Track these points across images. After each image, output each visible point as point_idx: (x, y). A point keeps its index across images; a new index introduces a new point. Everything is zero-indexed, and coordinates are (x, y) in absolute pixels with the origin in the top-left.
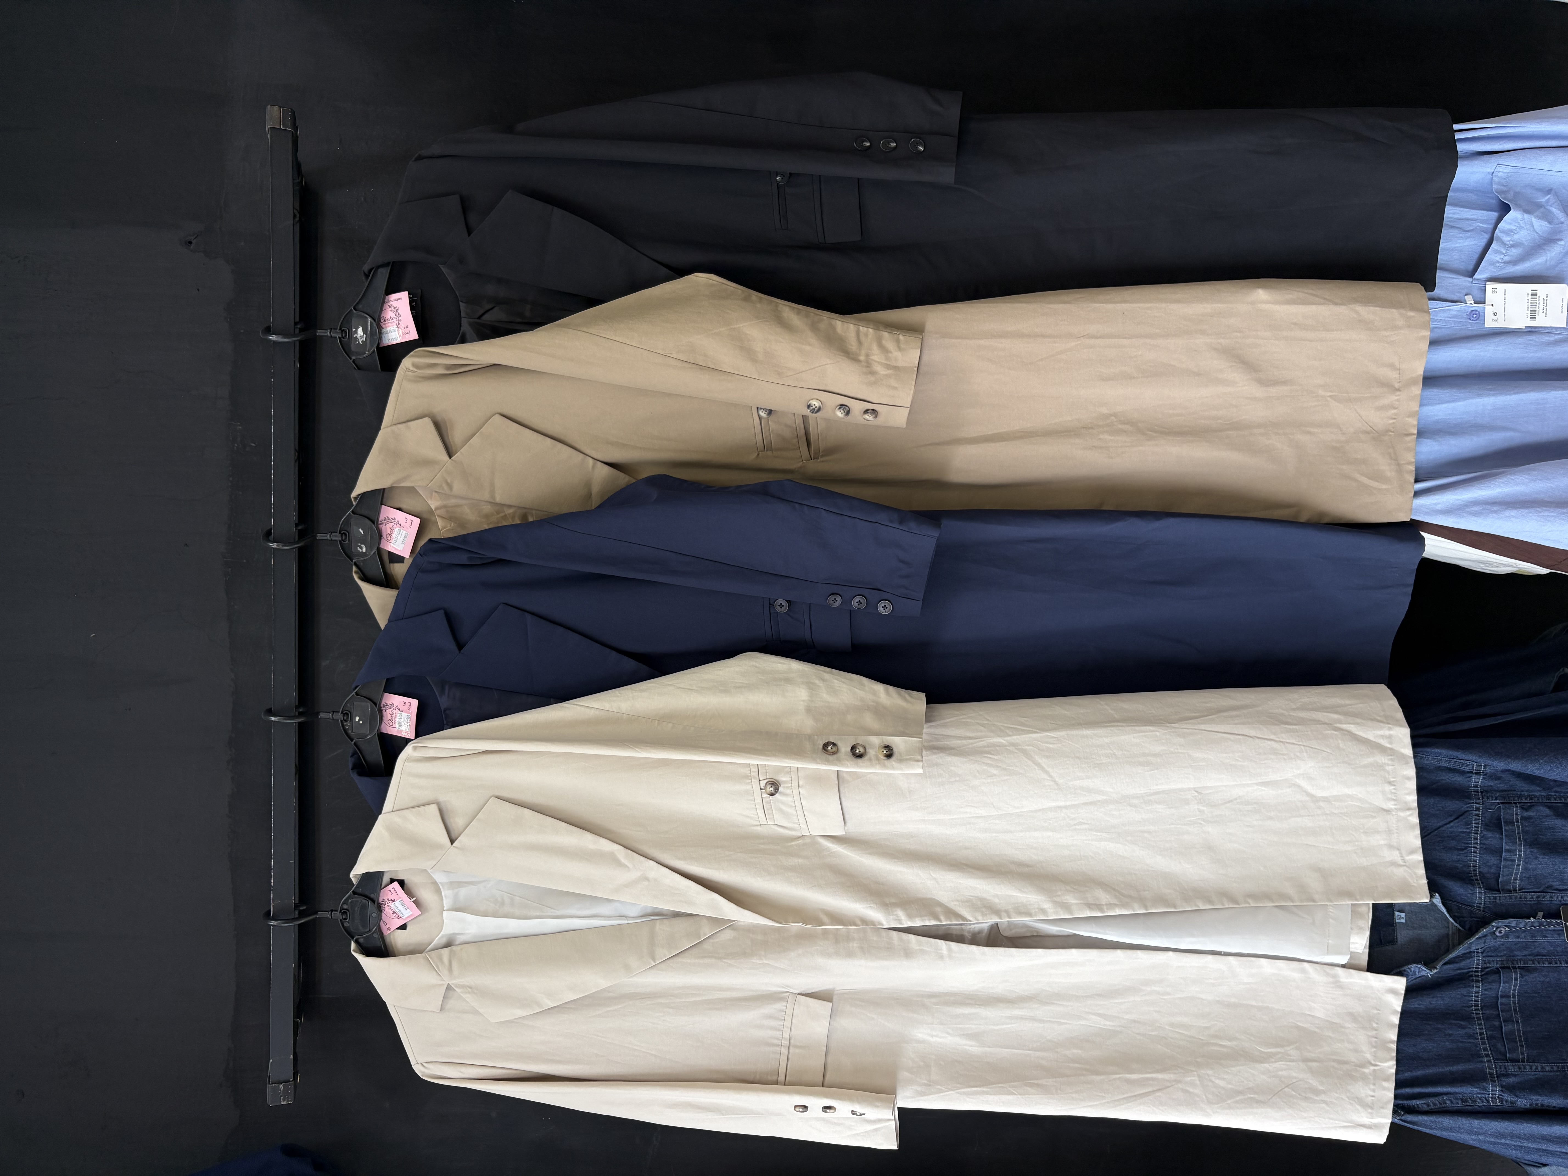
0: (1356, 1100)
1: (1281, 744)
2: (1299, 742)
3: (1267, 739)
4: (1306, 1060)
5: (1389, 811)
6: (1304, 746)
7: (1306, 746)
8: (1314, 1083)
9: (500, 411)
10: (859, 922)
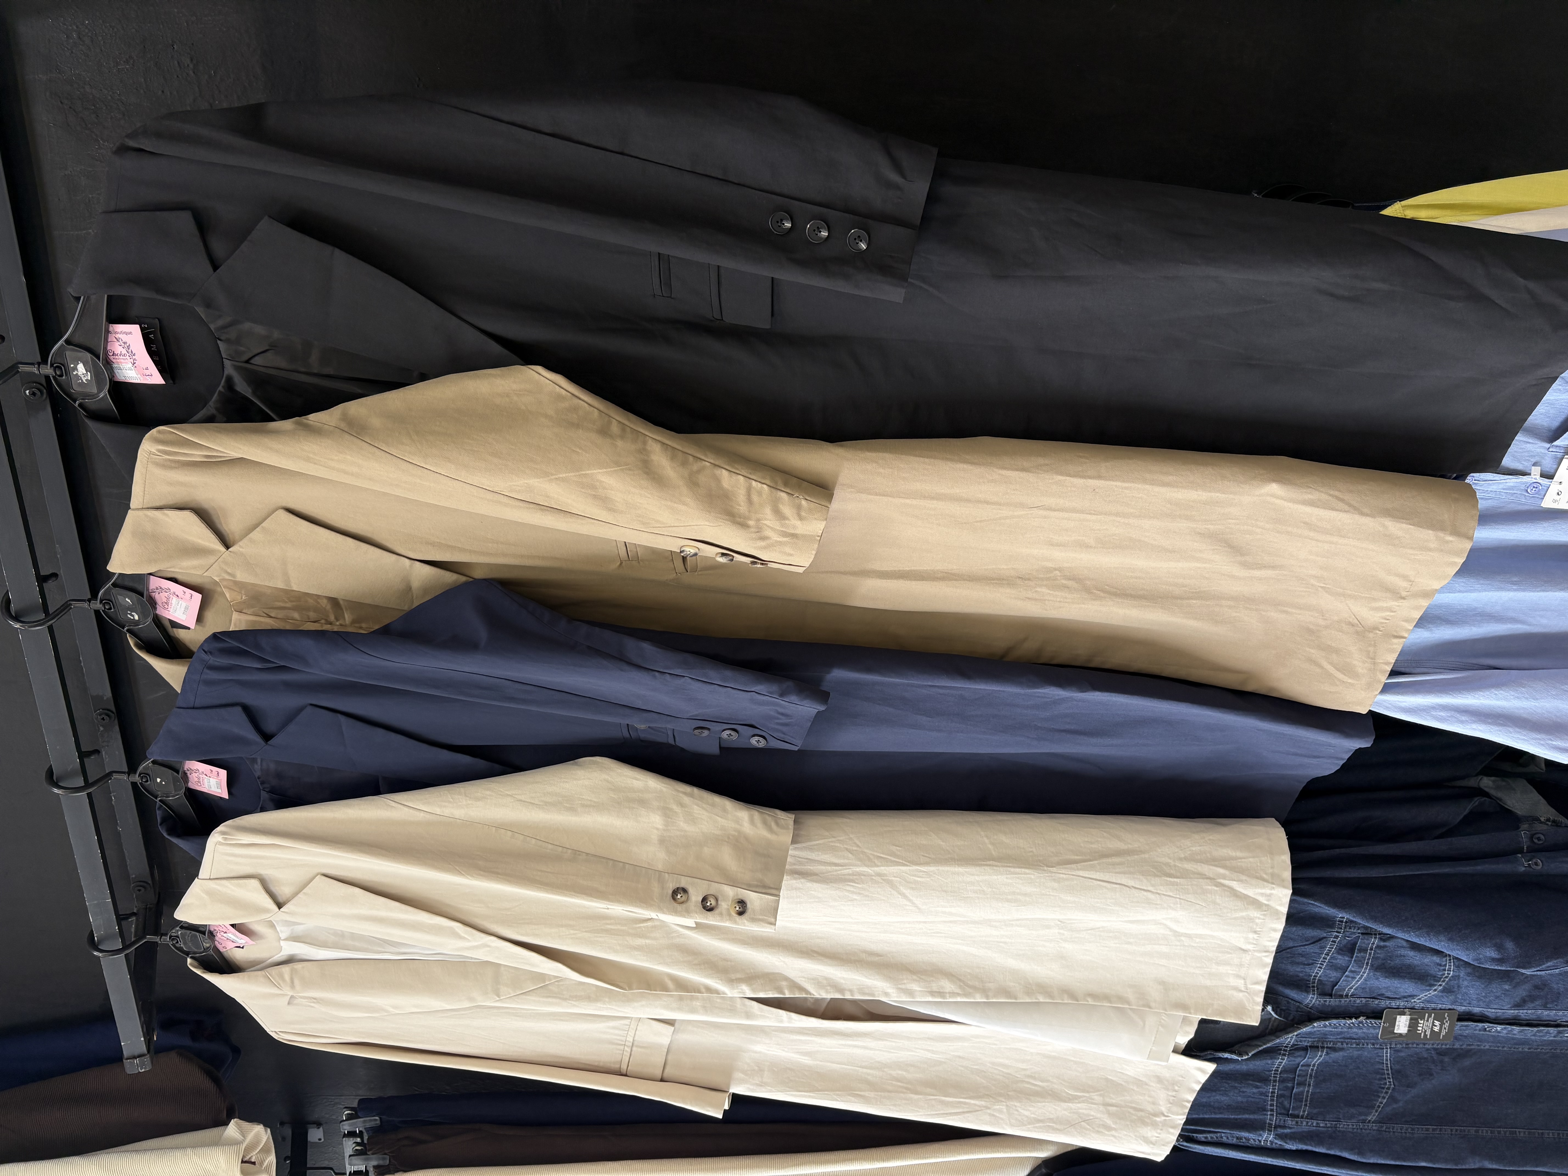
0: (1142, 1138)
1: (1158, 895)
2: (1176, 895)
3: (1144, 890)
4: (1106, 1105)
5: (1246, 951)
6: (1180, 899)
7: (1182, 899)
8: (1109, 1122)
9: (285, 504)
10: (704, 990)
